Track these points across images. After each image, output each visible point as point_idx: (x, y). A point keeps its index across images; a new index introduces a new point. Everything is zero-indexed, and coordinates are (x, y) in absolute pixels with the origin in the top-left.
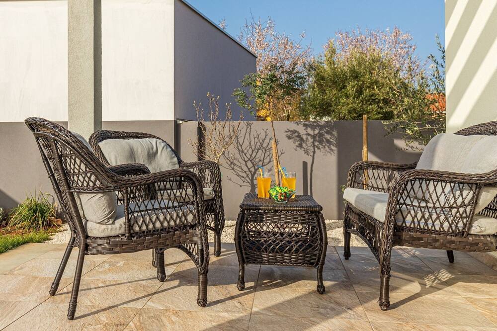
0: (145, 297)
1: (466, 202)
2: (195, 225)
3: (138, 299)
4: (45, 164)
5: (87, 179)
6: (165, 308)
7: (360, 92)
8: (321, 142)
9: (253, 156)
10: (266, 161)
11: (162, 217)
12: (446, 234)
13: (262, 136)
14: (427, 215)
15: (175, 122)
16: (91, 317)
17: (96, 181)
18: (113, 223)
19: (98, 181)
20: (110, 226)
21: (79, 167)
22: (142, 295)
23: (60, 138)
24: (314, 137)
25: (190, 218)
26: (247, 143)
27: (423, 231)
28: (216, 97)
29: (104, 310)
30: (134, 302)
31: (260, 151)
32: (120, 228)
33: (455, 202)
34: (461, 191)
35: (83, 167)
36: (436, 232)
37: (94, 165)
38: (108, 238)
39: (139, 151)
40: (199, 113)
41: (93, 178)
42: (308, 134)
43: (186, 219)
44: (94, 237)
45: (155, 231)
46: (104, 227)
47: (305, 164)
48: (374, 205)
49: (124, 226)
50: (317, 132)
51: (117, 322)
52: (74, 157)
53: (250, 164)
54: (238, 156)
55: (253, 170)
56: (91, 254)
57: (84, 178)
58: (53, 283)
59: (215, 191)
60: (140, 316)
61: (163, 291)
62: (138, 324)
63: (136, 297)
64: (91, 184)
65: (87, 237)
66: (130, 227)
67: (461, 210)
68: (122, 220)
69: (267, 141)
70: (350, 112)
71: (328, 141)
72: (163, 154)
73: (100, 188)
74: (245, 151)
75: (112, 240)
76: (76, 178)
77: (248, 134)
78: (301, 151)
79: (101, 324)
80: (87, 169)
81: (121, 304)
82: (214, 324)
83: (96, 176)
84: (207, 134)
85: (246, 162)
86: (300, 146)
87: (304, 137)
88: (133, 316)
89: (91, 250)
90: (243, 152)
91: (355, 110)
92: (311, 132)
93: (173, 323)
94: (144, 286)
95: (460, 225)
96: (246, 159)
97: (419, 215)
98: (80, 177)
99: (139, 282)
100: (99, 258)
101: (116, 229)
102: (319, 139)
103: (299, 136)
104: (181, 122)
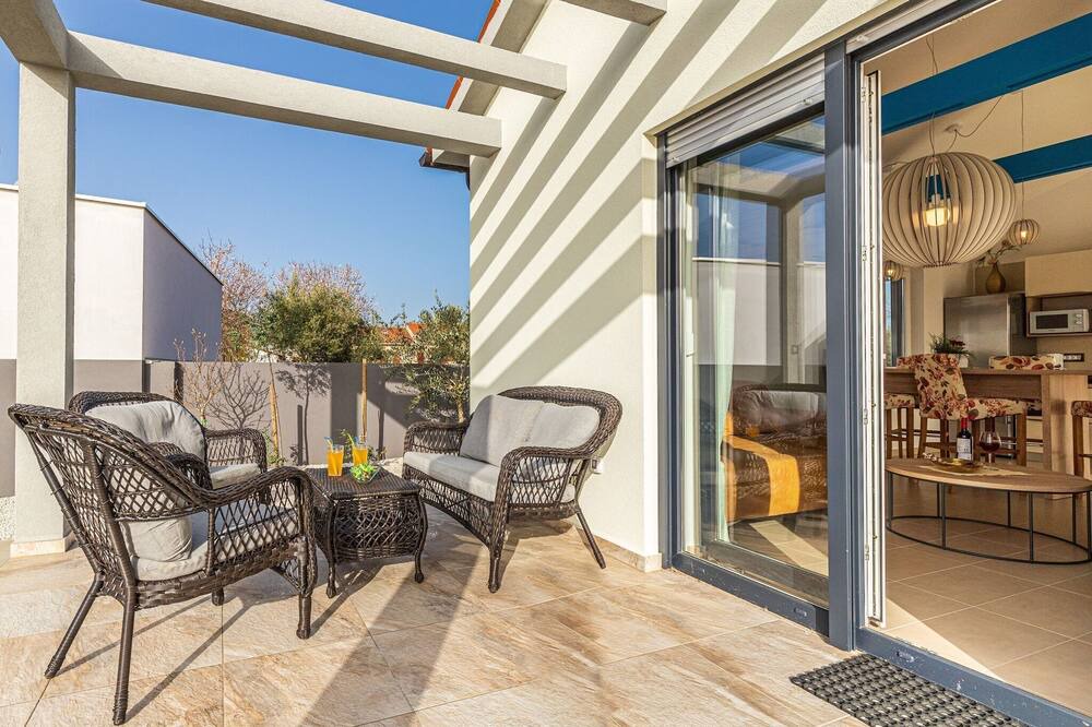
0: (212, 640)
1: (561, 474)
2: (297, 535)
3: (205, 647)
4: (44, 473)
5: (150, 500)
6: (256, 655)
7: (323, 326)
8: (313, 384)
9: (243, 400)
10: (257, 406)
11: (256, 534)
12: (543, 505)
13: (254, 379)
14: (529, 491)
15: (144, 362)
16: (151, 705)
17: (166, 501)
18: (189, 557)
19: (170, 502)
20: (183, 563)
21: (139, 484)
22: (205, 639)
23: (107, 443)
24: (306, 378)
25: (291, 527)
26: (235, 386)
27: (525, 506)
28: (202, 335)
29: (164, 685)
30: (202, 655)
31: (251, 396)
32: (199, 563)
33: (547, 476)
34: (557, 463)
35: (146, 483)
36: (536, 505)
37: (176, 483)
38: (177, 579)
39: (150, 421)
40: (181, 353)
41: (162, 498)
42: (301, 376)
43: (286, 530)
44: (149, 582)
45: (248, 553)
46: (172, 565)
47: (300, 407)
48: (469, 479)
49: (204, 558)
50: (309, 372)
51: (204, 706)
52: (130, 470)
53: (238, 410)
54: (224, 401)
55: (242, 416)
56: (146, 608)
57: (146, 499)
58: (54, 657)
59: (260, 466)
60: (230, 682)
61: (231, 622)
62: (238, 698)
63: (199, 645)
64: (158, 507)
65: (137, 582)
66: (215, 557)
67: (557, 482)
68: (203, 548)
69: (259, 383)
70: (313, 345)
71: (320, 383)
72: (182, 421)
73: (172, 511)
74: (234, 396)
75: (184, 580)
76: (128, 500)
77: (236, 377)
78: (293, 393)
79: (178, 717)
80: (154, 486)
81: (184, 665)
82: (340, 666)
83: (168, 495)
84: (186, 377)
85: (234, 408)
86: (291, 388)
87: (296, 379)
88: (218, 684)
89: (143, 602)
90: (230, 396)
91: (318, 343)
92: (304, 374)
93: (285, 680)
94: (198, 620)
95: (555, 496)
96: (234, 405)
97: (523, 490)
98: (139, 499)
99: (184, 613)
100: (160, 612)
101: (193, 565)
102: (311, 381)
103: (290, 377)
104: (150, 362)
